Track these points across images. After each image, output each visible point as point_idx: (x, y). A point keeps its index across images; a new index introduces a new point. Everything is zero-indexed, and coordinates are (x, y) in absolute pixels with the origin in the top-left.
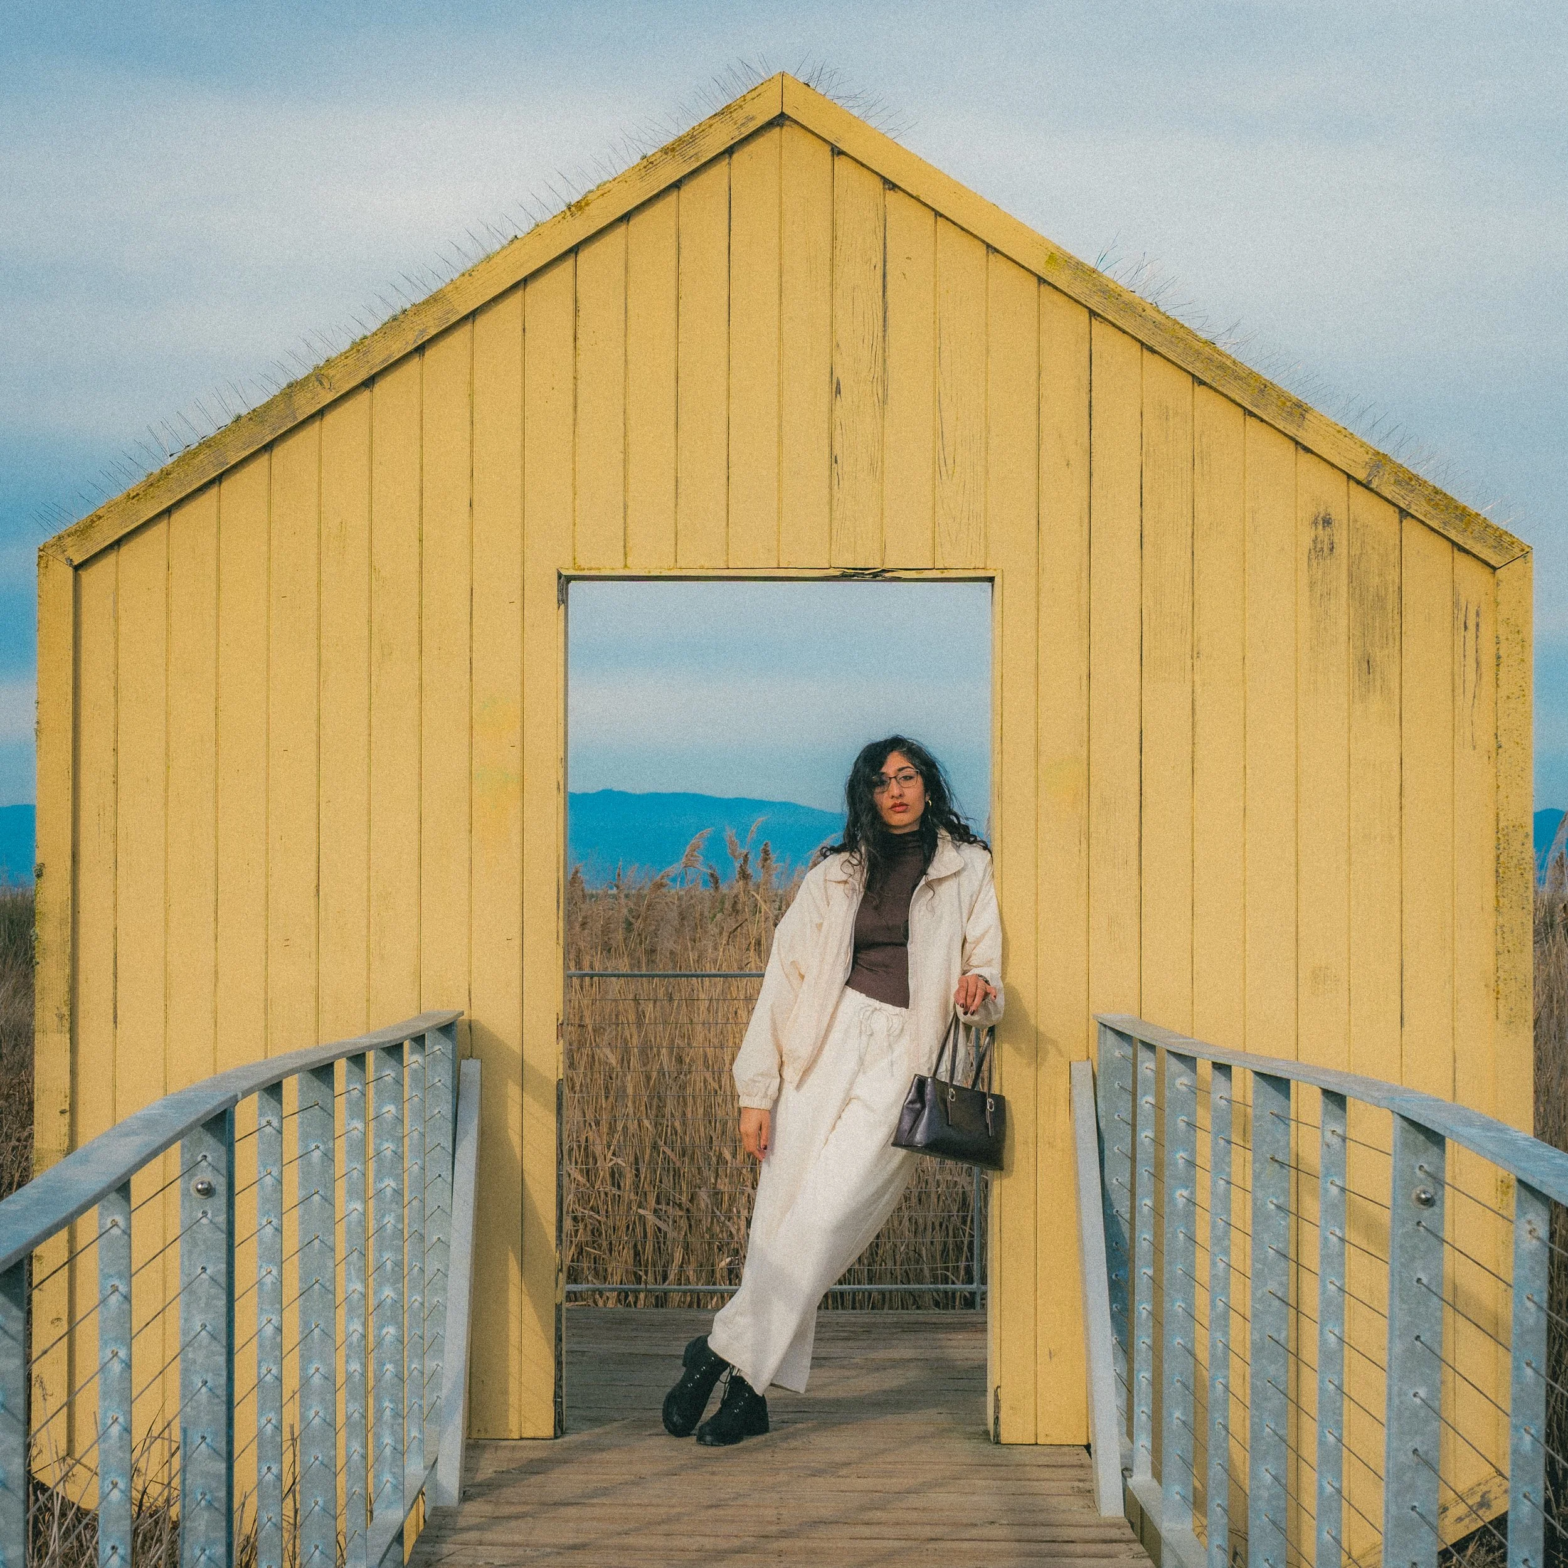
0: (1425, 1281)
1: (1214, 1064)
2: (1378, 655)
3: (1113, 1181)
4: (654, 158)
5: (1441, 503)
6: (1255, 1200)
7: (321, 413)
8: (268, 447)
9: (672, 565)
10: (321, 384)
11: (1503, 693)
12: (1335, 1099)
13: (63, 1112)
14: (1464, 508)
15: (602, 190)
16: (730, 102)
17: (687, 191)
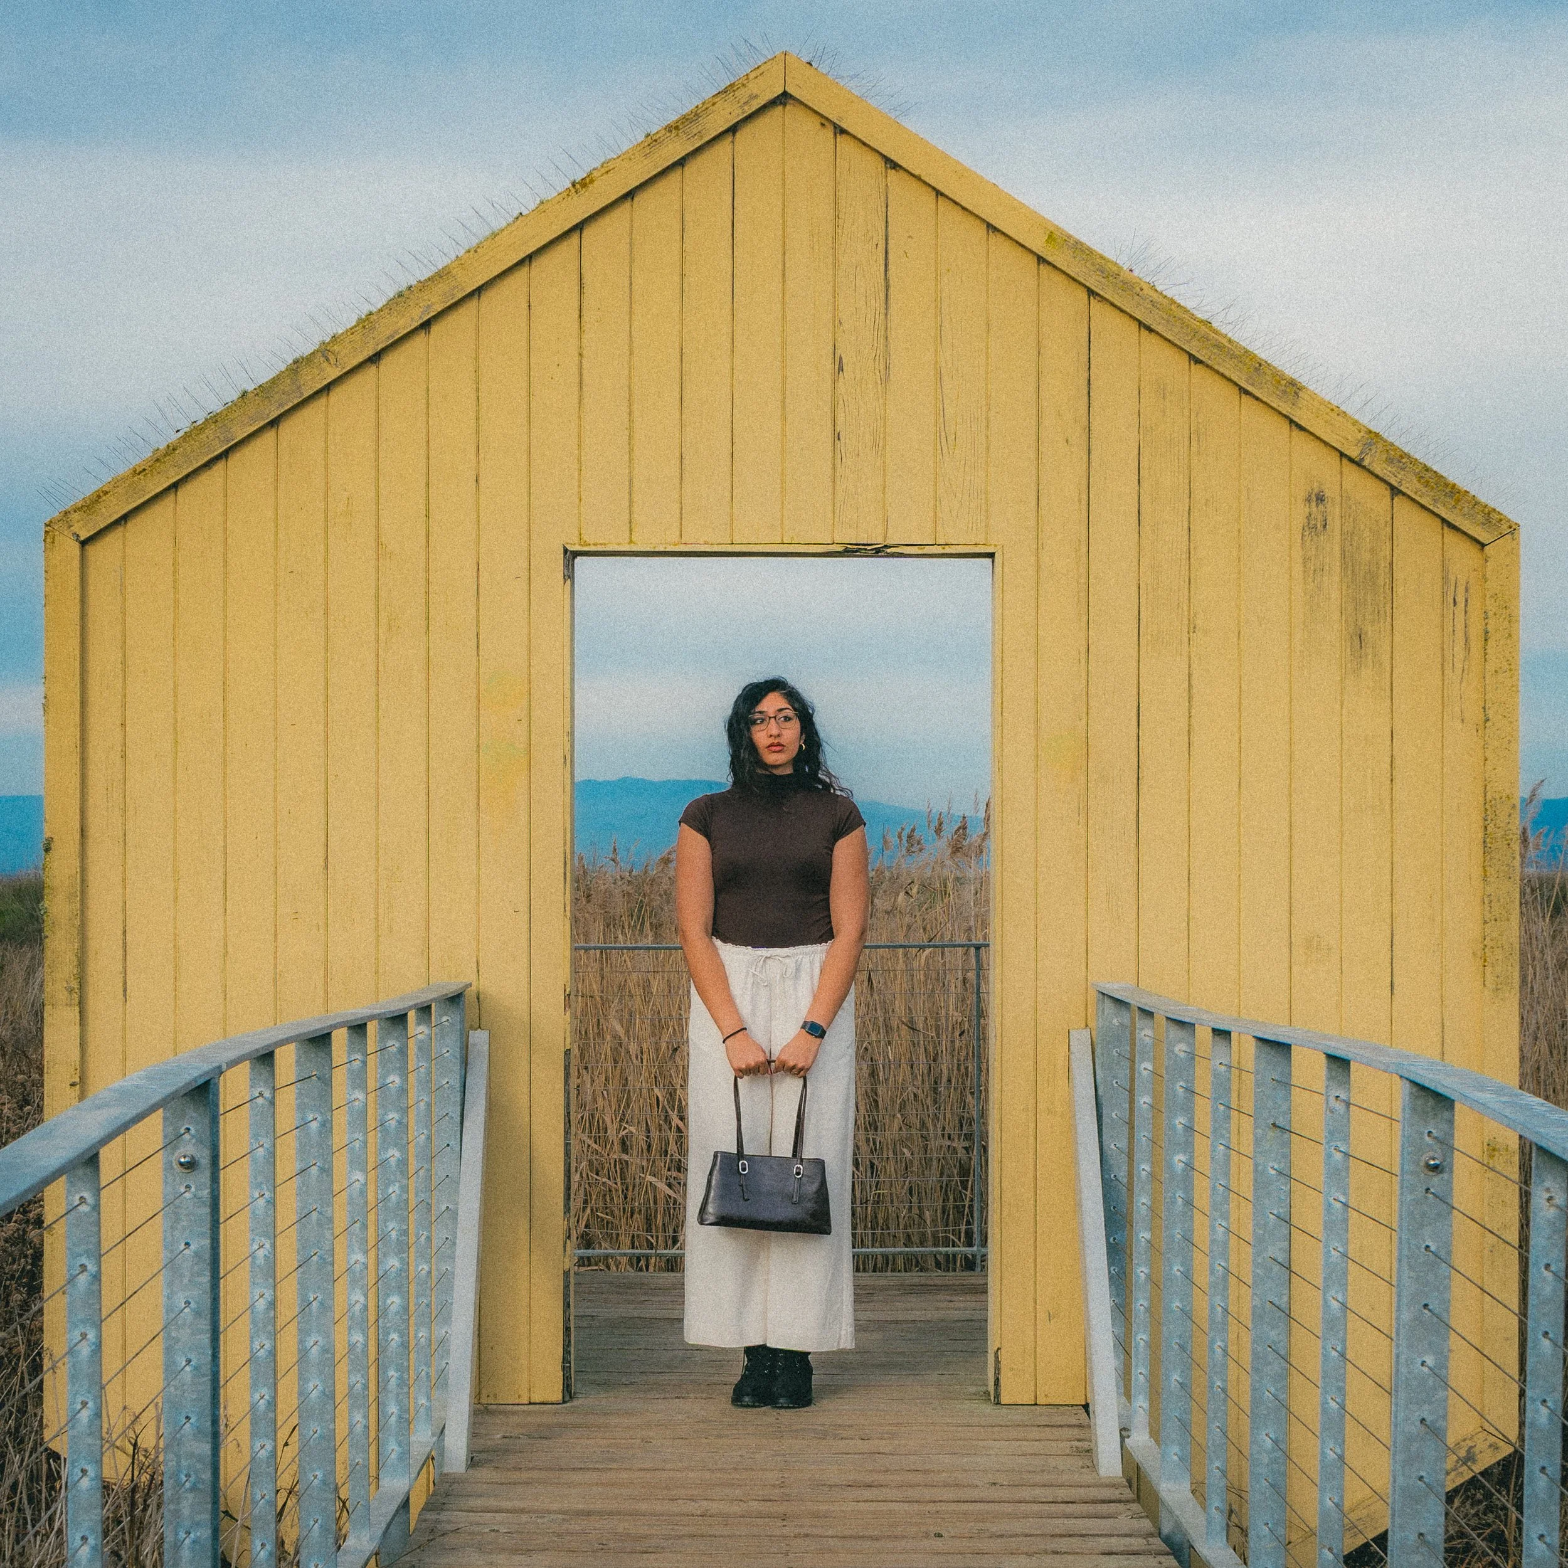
0: (1433, 1248)
1: (1214, 1030)
2: (1369, 629)
3: (1111, 1146)
4: (658, 136)
5: (1431, 480)
6: (1256, 1165)
7: (327, 388)
8: (274, 423)
9: (677, 540)
10: (328, 360)
11: (1491, 667)
12: (1339, 1063)
13: (73, 1085)
14: (1454, 485)
15: (607, 168)
16: (733, 80)
17: (691, 168)
